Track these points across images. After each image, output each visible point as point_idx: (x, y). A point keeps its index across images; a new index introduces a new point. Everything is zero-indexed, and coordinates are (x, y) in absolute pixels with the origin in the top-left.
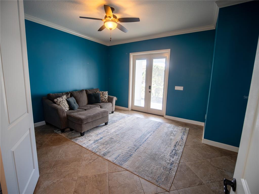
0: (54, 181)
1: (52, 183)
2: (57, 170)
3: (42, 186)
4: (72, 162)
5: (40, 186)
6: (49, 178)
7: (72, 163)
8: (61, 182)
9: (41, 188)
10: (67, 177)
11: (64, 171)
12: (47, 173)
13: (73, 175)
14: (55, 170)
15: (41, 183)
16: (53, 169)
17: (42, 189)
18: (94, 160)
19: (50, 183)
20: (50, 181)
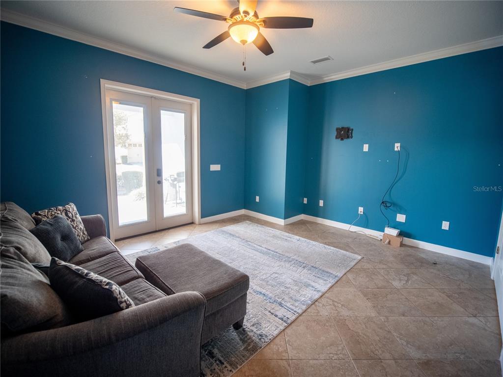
0: (405, 344)
1: (409, 346)
2: (380, 348)
3: (424, 358)
4: (349, 329)
5: (425, 361)
6: (404, 355)
7: (352, 329)
8: (401, 334)
9: (428, 357)
10: (387, 329)
11: (378, 335)
12: (396, 362)
13: (378, 323)
14: (381, 350)
15: (420, 363)
16: (381, 355)
17: (428, 355)
18: (333, 301)
19: (411, 348)
20: (408, 350)
